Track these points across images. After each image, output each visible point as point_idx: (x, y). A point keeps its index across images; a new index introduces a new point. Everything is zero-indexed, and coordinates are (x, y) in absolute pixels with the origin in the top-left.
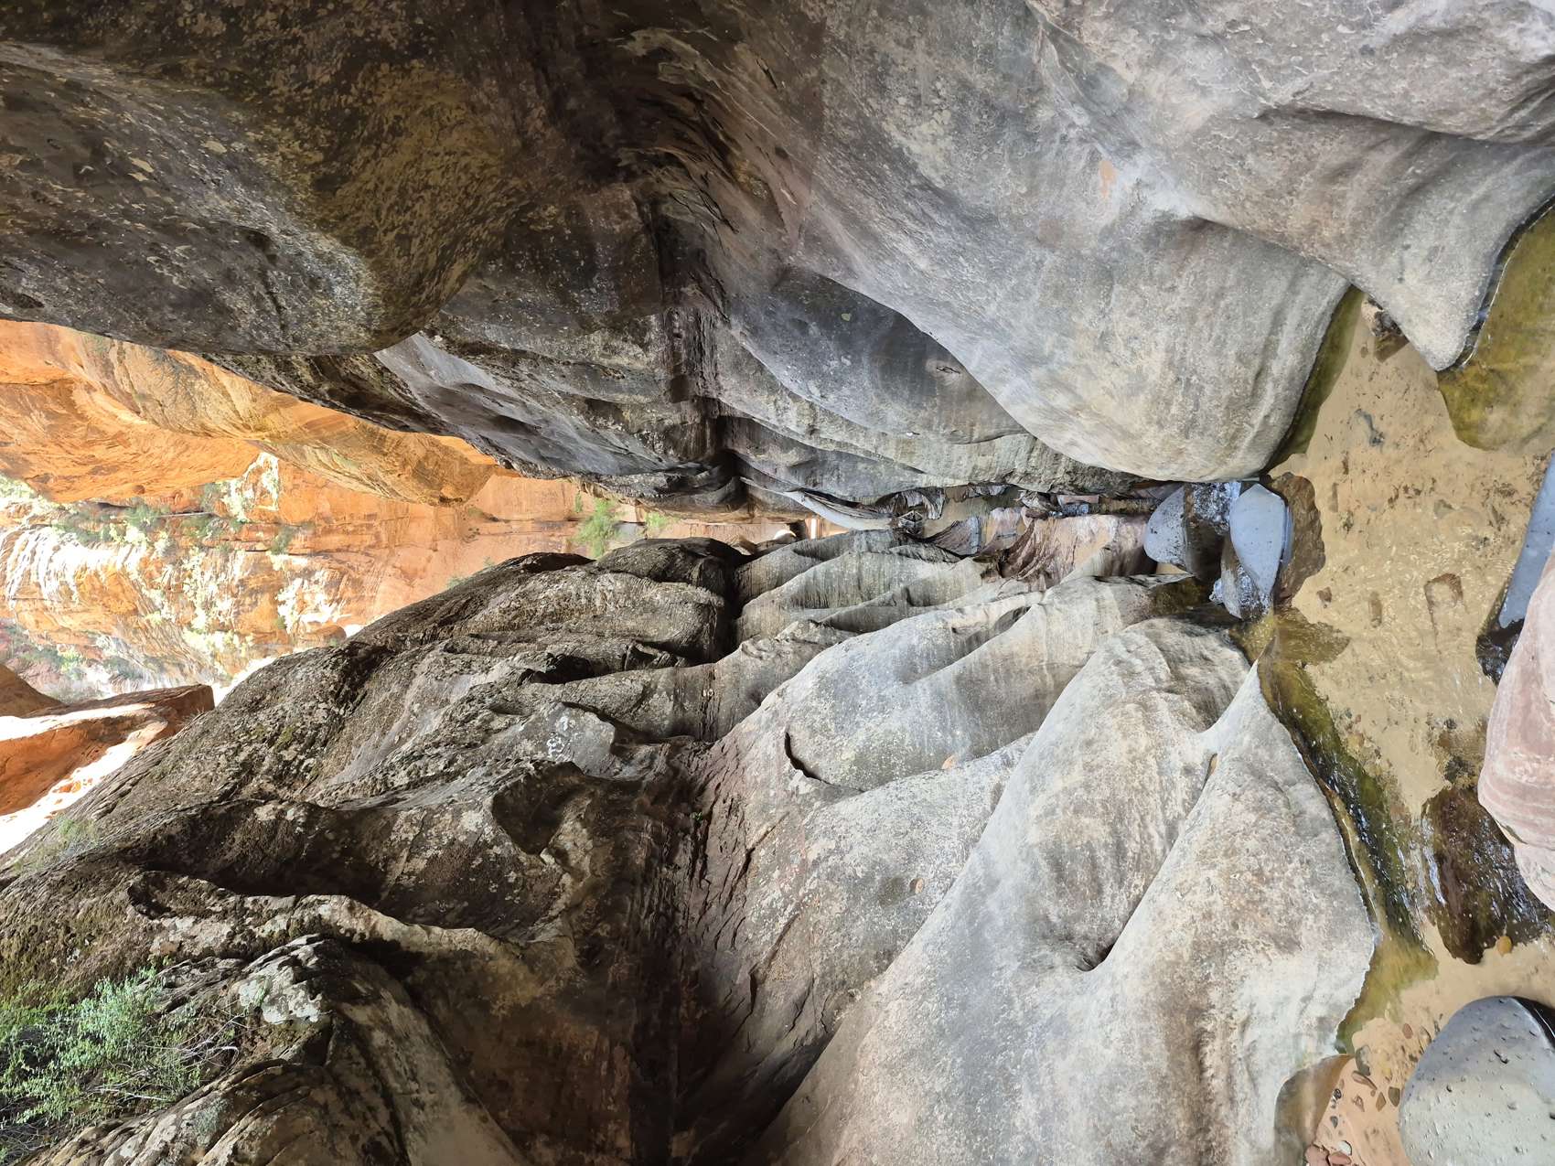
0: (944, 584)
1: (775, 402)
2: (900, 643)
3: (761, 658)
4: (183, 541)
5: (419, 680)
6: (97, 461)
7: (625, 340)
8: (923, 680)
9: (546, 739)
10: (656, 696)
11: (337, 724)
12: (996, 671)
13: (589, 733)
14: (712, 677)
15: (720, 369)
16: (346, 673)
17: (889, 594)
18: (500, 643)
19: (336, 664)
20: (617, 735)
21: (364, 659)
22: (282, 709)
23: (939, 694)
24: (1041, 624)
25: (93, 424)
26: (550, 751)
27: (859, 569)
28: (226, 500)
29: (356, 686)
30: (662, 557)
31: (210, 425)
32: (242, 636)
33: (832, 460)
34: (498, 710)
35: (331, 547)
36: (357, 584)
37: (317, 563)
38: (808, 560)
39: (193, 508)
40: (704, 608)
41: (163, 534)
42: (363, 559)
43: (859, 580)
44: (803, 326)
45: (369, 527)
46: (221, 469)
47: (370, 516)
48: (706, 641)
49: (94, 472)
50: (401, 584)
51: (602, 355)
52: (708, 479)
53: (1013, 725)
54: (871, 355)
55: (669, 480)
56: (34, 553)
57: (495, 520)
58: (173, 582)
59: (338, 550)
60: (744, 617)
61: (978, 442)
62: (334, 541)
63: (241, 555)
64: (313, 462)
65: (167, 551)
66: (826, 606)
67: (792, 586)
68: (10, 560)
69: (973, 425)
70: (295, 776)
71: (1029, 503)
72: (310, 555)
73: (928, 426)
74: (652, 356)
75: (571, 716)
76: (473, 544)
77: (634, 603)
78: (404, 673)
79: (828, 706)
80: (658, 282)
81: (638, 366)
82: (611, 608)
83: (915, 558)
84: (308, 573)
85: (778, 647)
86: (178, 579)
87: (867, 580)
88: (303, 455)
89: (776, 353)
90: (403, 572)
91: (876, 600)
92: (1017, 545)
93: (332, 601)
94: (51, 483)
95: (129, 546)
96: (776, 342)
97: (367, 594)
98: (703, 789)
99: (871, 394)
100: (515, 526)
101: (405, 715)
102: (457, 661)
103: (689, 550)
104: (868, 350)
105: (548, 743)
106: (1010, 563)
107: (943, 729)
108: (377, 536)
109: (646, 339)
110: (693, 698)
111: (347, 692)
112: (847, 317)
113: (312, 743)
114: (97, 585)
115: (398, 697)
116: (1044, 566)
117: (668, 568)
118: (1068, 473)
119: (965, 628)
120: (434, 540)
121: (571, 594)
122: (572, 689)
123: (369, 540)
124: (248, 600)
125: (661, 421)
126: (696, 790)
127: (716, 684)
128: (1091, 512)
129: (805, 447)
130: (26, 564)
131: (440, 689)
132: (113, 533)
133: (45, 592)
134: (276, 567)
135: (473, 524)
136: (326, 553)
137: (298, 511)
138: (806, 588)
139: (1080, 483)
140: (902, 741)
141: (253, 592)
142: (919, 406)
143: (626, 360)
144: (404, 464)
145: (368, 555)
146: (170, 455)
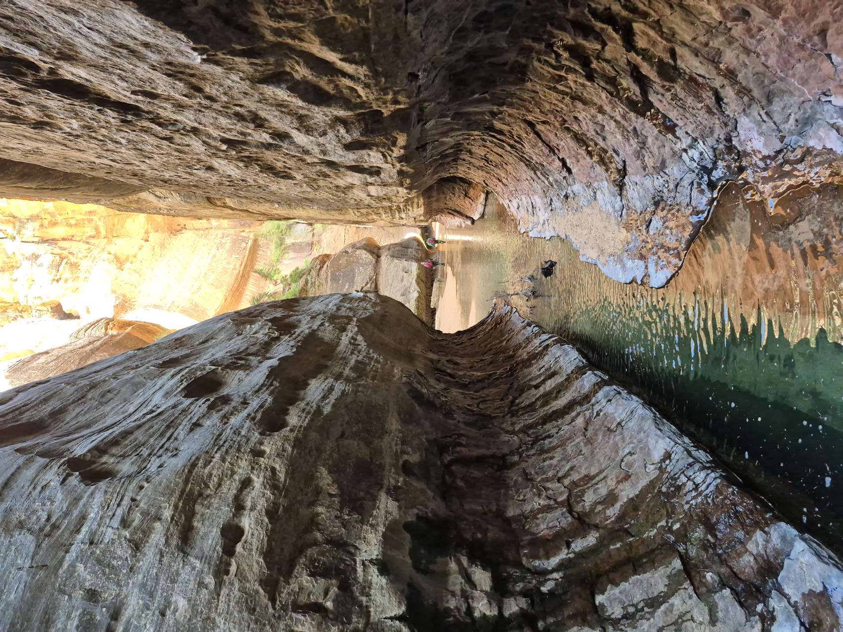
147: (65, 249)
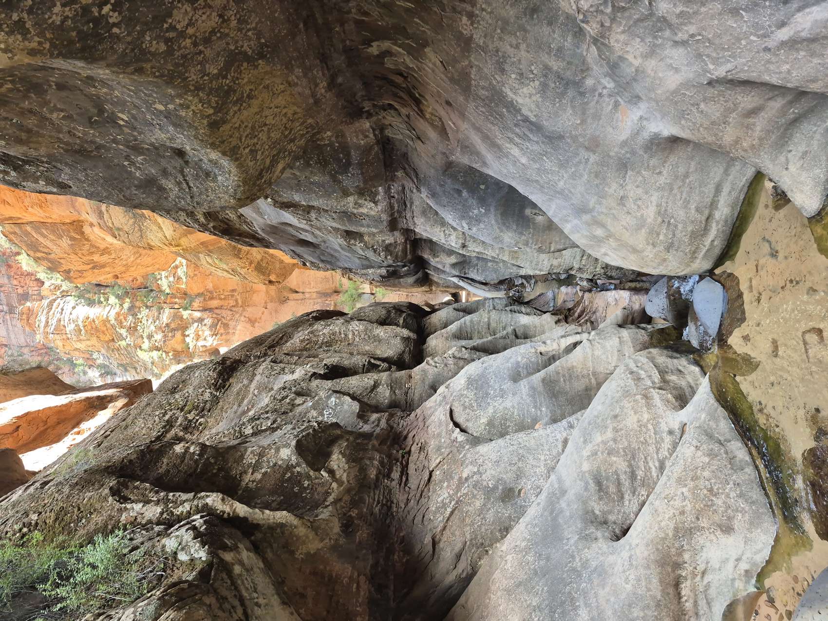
0: (535, 327)
1: (444, 231)
2: (512, 360)
3: (436, 367)
4: (138, 304)
5: (258, 378)
6: (94, 262)
7: (366, 200)
8: (524, 380)
9: (323, 410)
10: (381, 387)
11: (215, 400)
12: (564, 376)
13: (346, 407)
14: (410, 377)
15: (415, 214)
16: (220, 374)
17: (505, 332)
18: (299, 358)
19: (215, 369)
20: (360, 408)
21: (229, 366)
22: (188, 392)
23: (533, 388)
24: (589, 351)
25: (93, 243)
26: (326, 416)
27: (489, 318)
28: (159, 282)
29: (225, 381)
30: (384, 312)
31: (152, 244)
32: (167, 353)
33: (475, 261)
34: (299, 394)
35: (213, 307)
36: (226, 326)
37: (205, 315)
38: (461, 314)
39: (143, 286)
40: (406, 340)
41: (128, 300)
42: (229, 313)
43: (489, 325)
44: (459, 192)
45: (232, 296)
46: (157, 266)
47: (233, 291)
48: (407, 357)
49: (93, 268)
50: (249, 326)
51: (354, 208)
52: (408, 270)
53: (573, 405)
54: (495, 207)
55: (388, 271)
56: (62, 310)
57: (297, 292)
58: (133, 325)
59: (216, 308)
60: (427, 344)
61: (554, 252)
62: (214, 303)
63: (167, 311)
64: (204, 263)
65: (130, 309)
66: (471, 339)
67: (453, 328)
68: (51, 313)
69: (550, 243)
70: (194, 427)
71: (581, 283)
72: (202, 311)
73: (527, 244)
74: (380, 208)
75: (336, 398)
76: (286, 305)
77: (369, 337)
78: (250, 374)
79: (472, 394)
80: (383, 170)
81: (373, 213)
82: (357, 339)
83: (519, 313)
84: (200, 320)
85: (445, 361)
86: (134, 323)
87: (493, 325)
88: (199, 259)
89: (445, 206)
90: (250, 320)
91: (498, 336)
92: (575, 306)
93: (213, 335)
94: (72, 274)
95: (110, 306)
96: (445, 200)
97: (231, 331)
98: (406, 437)
99: (496, 227)
100: (307, 295)
101: (250, 396)
102: (278, 367)
103: (398, 309)
104: (494, 204)
105: (325, 412)
106: (571, 316)
107: (535, 407)
108: (236, 301)
109: (376, 199)
110: (400, 388)
111: (221, 384)
112: (482, 187)
113: (203, 410)
114: (94, 326)
115: (247, 386)
116: (590, 317)
117: (387, 318)
118: (603, 268)
119: (547, 352)
120: (265, 303)
121: (336, 332)
122: (337, 383)
123: (232, 303)
124: (170, 334)
125: (383, 241)
126: (402, 438)
127: (413, 381)
128: (615, 289)
129: (460, 254)
130: (58, 315)
131: (269, 382)
132: (102, 299)
133: (68, 329)
134: (185, 317)
135: (286, 294)
136: (210, 310)
137: (196, 289)
138: (460, 329)
139: (609, 274)
140: (513, 413)
141: (173, 330)
142: (521, 234)
143: (366, 210)
144: (251, 263)
145: (231, 310)
146: (132, 259)
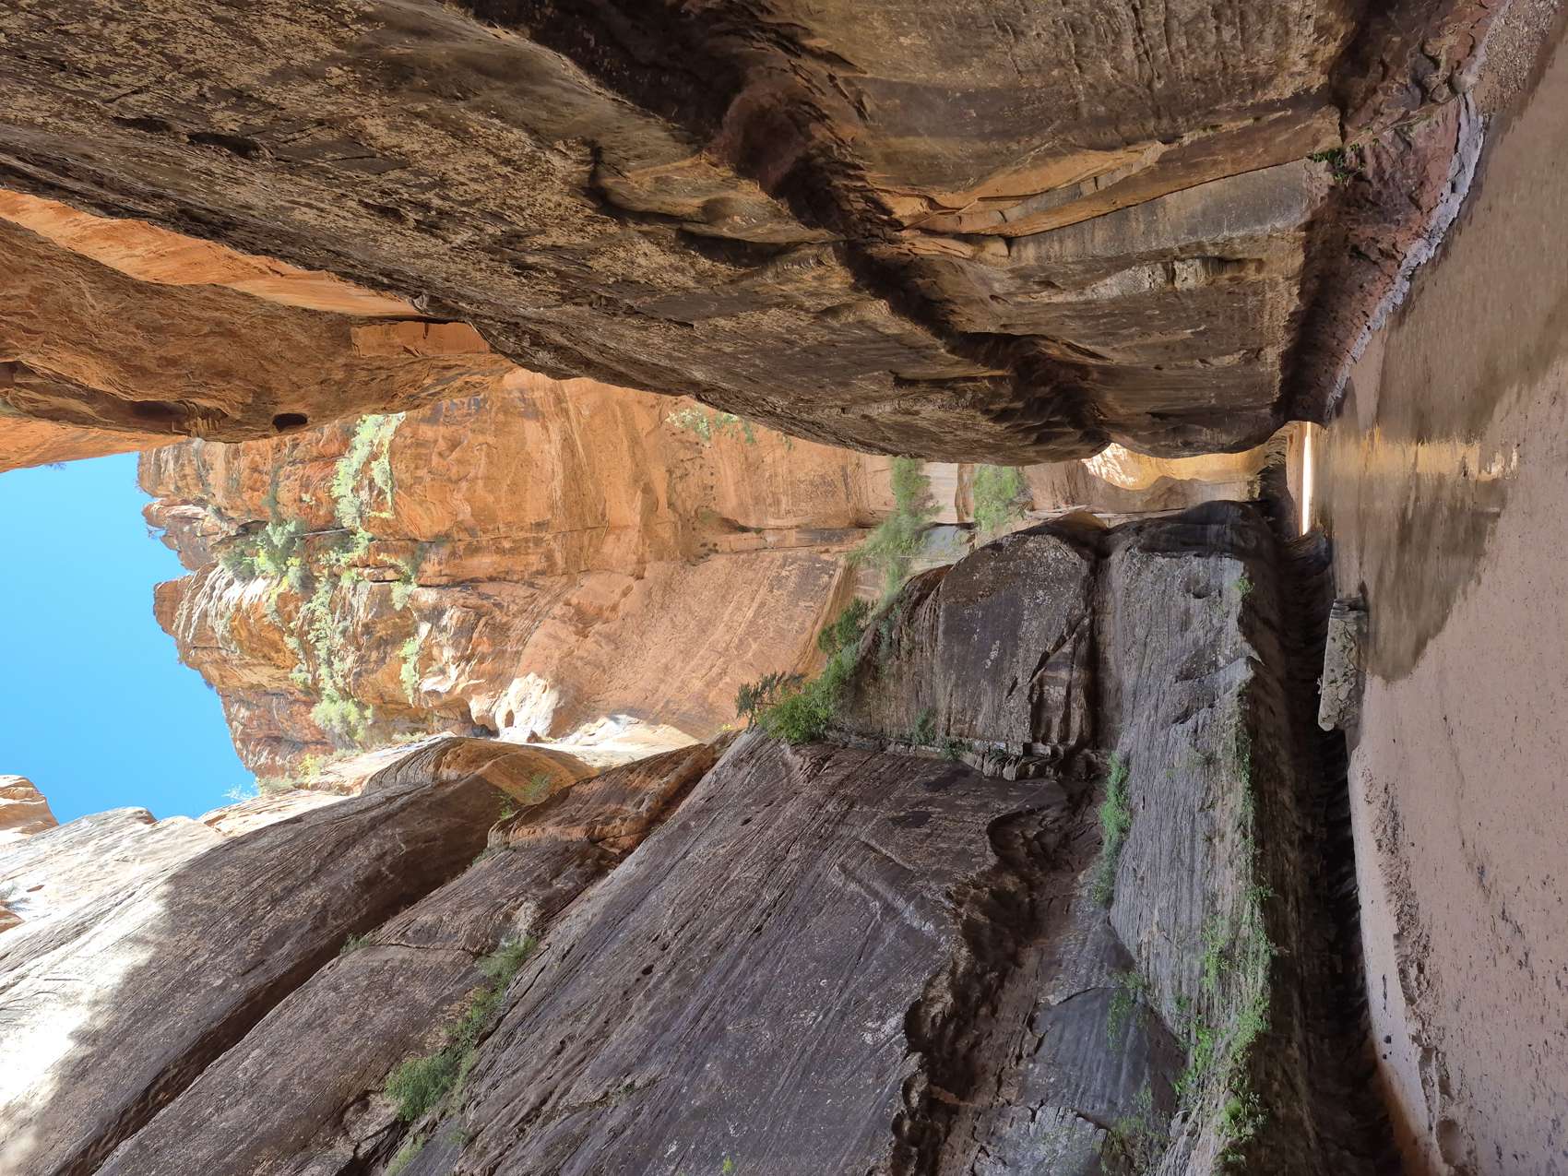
147: (488, 597)
